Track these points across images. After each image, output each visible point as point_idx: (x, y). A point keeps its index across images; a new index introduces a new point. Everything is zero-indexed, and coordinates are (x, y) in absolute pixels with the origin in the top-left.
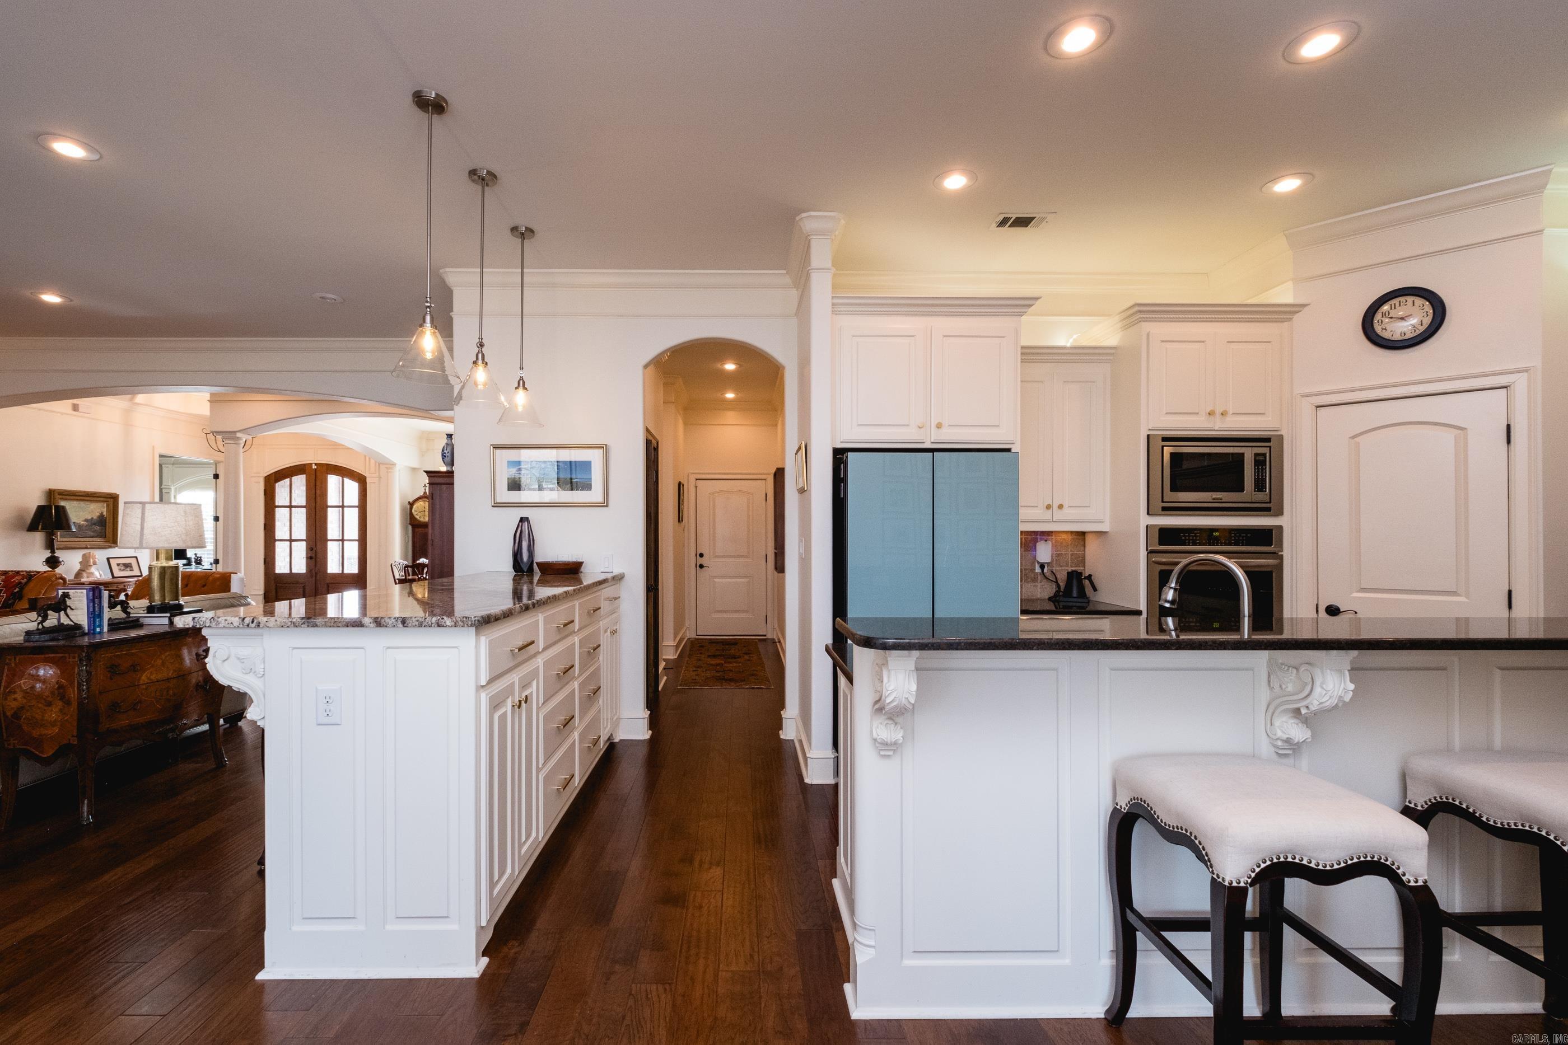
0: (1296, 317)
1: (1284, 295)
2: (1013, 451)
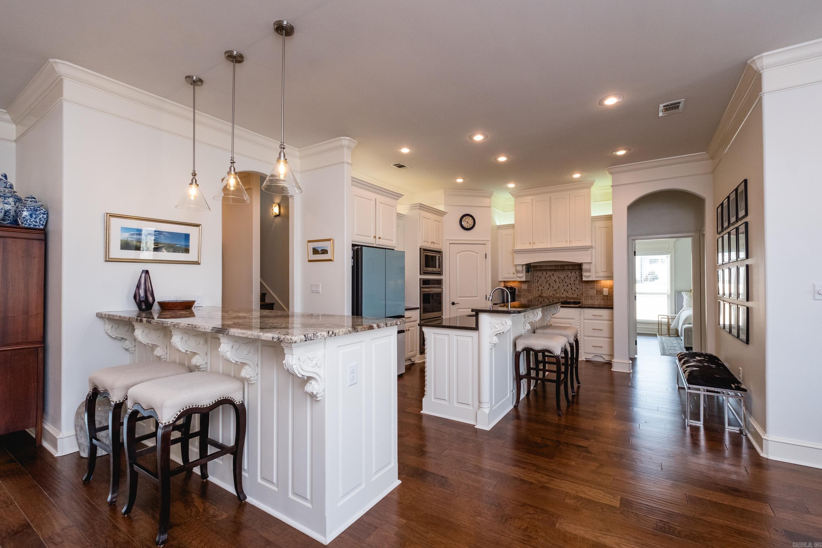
0: (445, 215)
1: (442, 208)
2: (395, 250)
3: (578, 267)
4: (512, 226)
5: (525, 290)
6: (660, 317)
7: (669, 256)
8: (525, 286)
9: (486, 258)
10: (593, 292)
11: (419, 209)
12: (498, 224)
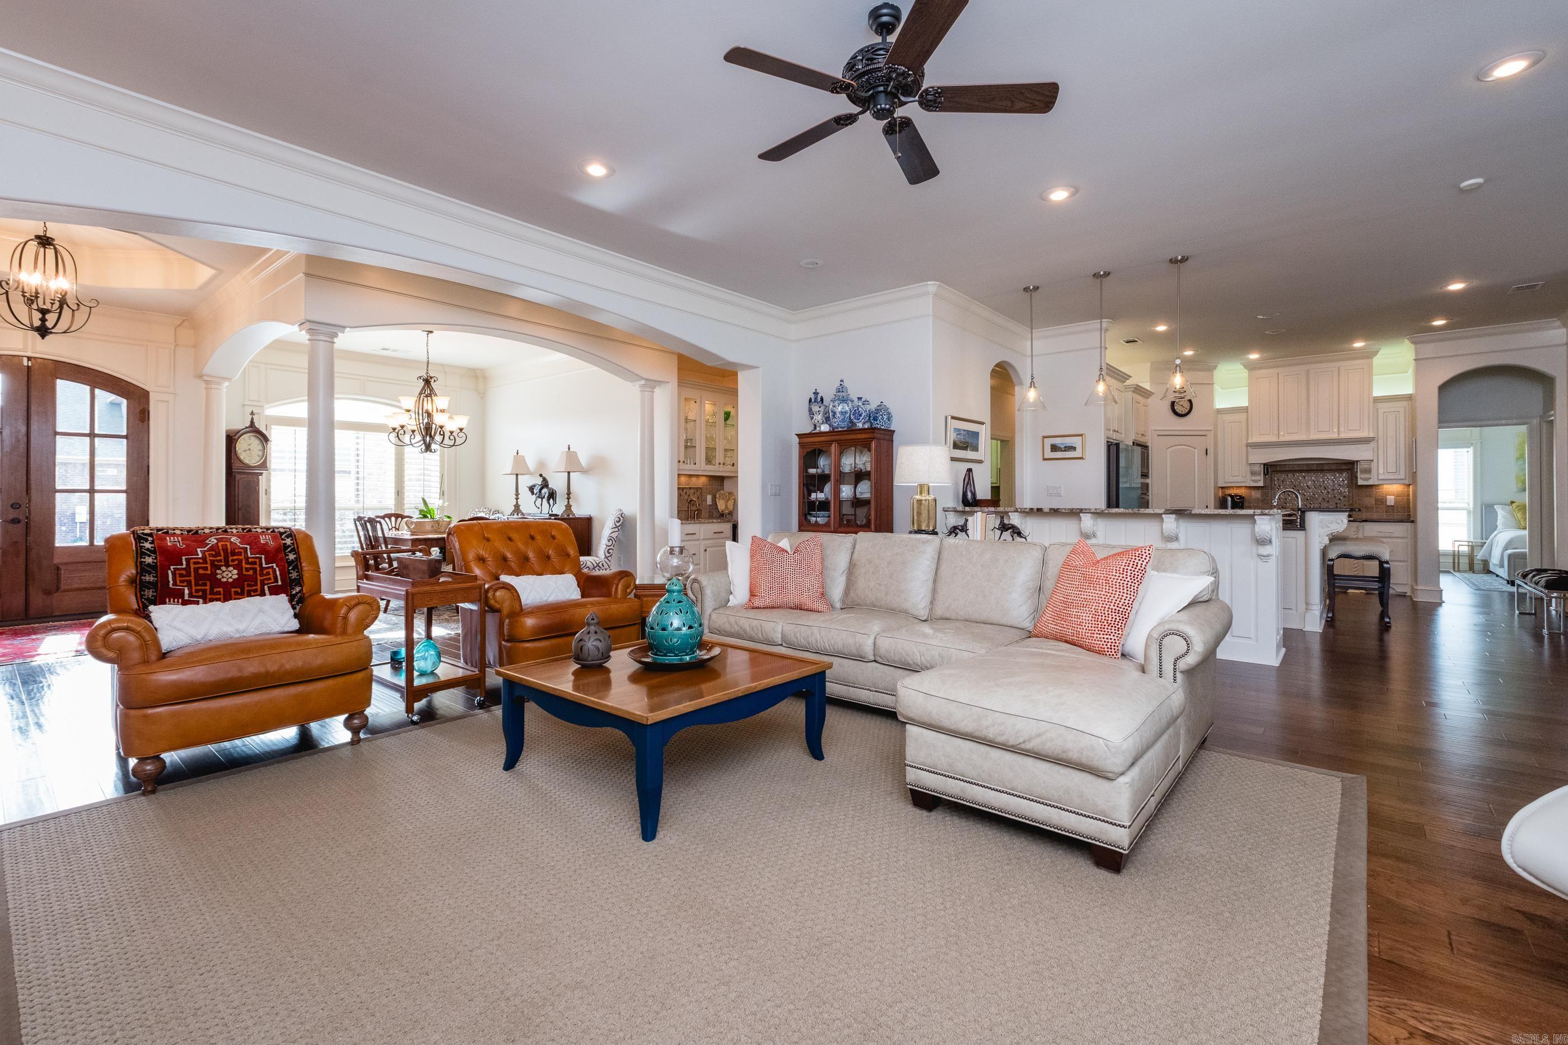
0: (1151, 397)
3: (1349, 467)
4: (1244, 410)
5: (1258, 499)
6: (1457, 543)
7: (1471, 450)
8: (1256, 495)
9: (1207, 454)
10: (1370, 501)
11: (1133, 392)
12: (1217, 407)
